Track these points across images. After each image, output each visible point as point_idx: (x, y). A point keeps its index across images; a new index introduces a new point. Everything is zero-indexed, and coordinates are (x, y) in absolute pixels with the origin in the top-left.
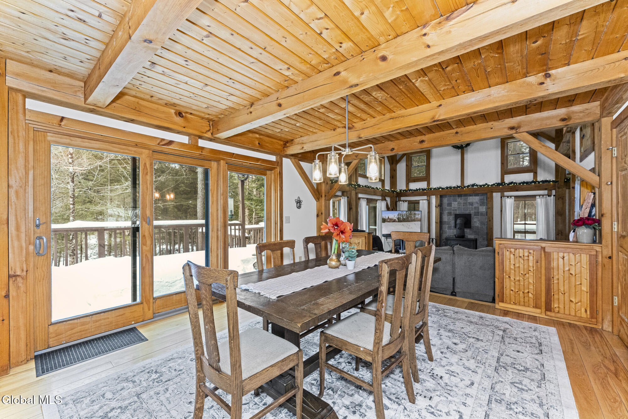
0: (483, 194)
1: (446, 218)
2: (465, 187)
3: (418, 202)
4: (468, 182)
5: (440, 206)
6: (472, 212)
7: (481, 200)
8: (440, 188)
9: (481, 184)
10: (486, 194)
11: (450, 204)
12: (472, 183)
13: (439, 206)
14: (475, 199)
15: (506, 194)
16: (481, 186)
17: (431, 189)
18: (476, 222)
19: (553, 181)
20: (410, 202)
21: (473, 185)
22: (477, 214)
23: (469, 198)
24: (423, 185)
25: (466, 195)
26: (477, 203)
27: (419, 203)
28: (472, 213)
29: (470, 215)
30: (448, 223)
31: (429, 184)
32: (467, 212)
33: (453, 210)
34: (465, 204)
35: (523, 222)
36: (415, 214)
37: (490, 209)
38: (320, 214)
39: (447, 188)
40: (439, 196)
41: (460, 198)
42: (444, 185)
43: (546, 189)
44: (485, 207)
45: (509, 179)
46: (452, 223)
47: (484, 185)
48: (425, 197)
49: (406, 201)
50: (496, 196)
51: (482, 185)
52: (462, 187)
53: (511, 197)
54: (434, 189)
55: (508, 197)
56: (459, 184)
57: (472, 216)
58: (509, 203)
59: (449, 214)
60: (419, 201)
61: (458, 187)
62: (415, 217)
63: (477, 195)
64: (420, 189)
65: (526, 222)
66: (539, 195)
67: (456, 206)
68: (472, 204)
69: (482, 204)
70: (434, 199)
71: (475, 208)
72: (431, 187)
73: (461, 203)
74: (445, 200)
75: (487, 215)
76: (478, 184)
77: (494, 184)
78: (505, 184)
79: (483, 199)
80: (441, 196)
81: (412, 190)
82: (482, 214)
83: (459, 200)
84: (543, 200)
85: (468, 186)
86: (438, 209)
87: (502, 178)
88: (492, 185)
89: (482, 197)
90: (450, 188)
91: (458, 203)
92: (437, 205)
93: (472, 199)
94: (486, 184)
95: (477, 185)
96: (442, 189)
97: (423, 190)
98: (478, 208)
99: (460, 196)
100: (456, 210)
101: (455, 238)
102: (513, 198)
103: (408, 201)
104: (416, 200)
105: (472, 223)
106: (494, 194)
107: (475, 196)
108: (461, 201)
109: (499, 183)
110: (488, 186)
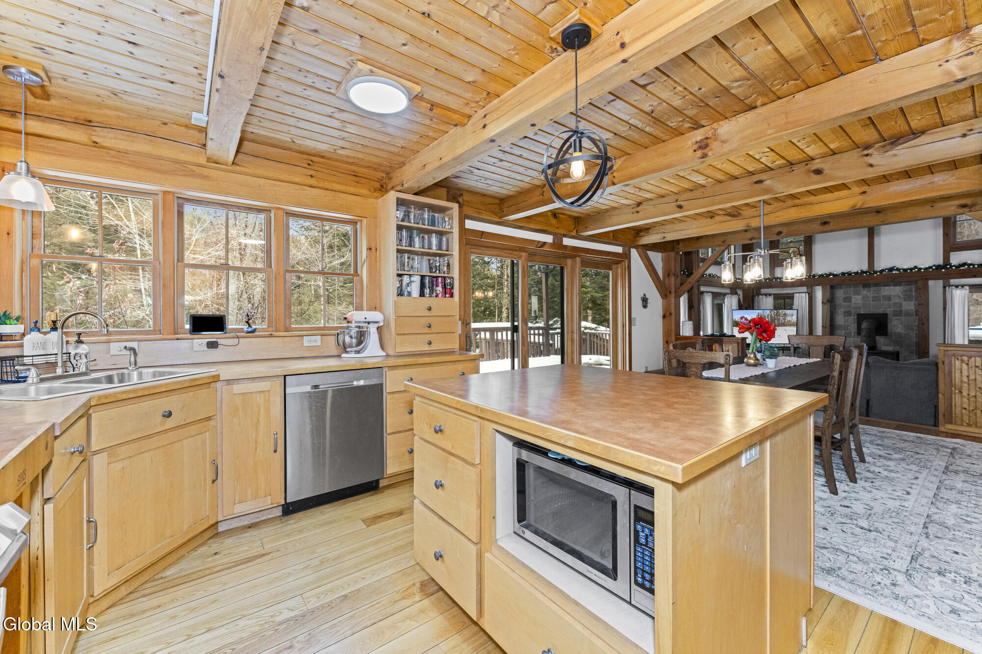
0: (909, 283)
1: (840, 320)
2: (875, 272)
3: (791, 297)
4: (883, 263)
5: (830, 302)
6: (889, 311)
7: (905, 291)
8: (830, 274)
9: (906, 267)
10: (916, 282)
11: (848, 299)
12: (889, 266)
13: (828, 301)
14: (895, 291)
15: (953, 281)
16: (905, 270)
17: (814, 276)
18: (896, 326)
20: (777, 297)
21: (891, 269)
22: (899, 313)
23: (882, 288)
25: (877, 285)
26: (899, 297)
28: (888, 312)
29: (886, 315)
30: (845, 328)
31: (810, 268)
32: (881, 311)
33: (854, 308)
34: (876, 299)
36: (785, 315)
37: (922, 305)
38: (668, 314)
39: (843, 274)
40: (828, 287)
41: (866, 289)
42: (838, 270)
44: (913, 303)
45: (958, 258)
46: (853, 328)
47: (911, 269)
48: (804, 289)
49: (770, 295)
50: (935, 286)
51: (908, 269)
52: (871, 271)
53: (963, 286)
54: (820, 276)
55: (957, 287)
56: (865, 267)
57: (890, 317)
58: (960, 296)
59: (848, 313)
60: (793, 294)
61: (862, 272)
62: (785, 319)
63: (898, 284)
67: (860, 301)
68: (889, 298)
69: (908, 298)
70: (819, 293)
71: (894, 304)
72: (813, 273)
73: (868, 297)
74: (840, 294)
75: (917, 315)
76: (900, 267)
77: (930, 267)
78: (951, 267)
79: (911, 291)
80: (832, 287)
81: (780, 279)
82: (908, 314)
83: (865, 292)
85: (882, 271)
86: (827, 306)
87: (946, 257)
88: (926, 269)
89: (908, 287)
90: (849, 274)
91: (863, 297)
92: (825, 301)
93: (887, 291)
94: (916, 267)
95: (898, 269)
96: (834, 275)
98: (901, 304)
99: (866, 286)
100: (860, 308)
102: (967, 288)
103: (774, 295)
104: (788, 294)
105: (889, 328)
106: (931, 283)
107: (895, 285)
108: (868, 294)
109: (939, 266)
110: (920, 269)
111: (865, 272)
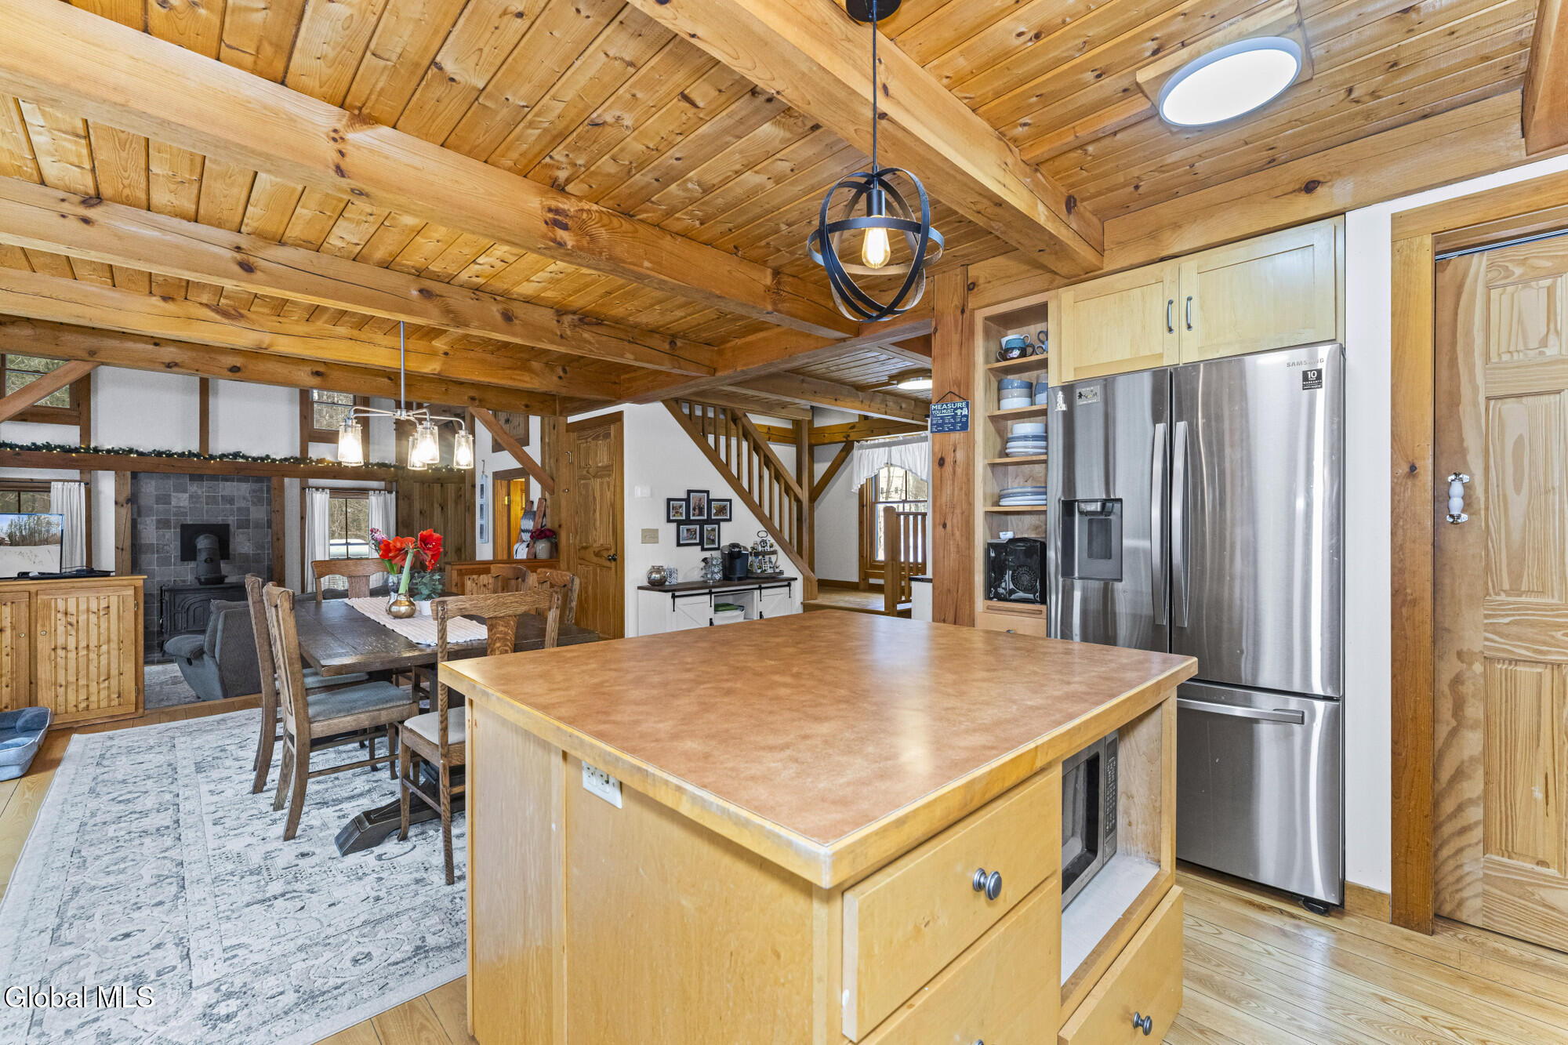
0: (259, 479)
1: (150, 533)
2: (212, 457)
3: (45, 487)
4: (221, 444)
5: (131, 502)
6: (232, 520)
7: (254, 491)
8: (131, 451)
9: (255, 454)
10: (269, 479)
11: (164, 499)
12: (232, 449)
13: (128, 501)
14: (240, 490)
15: (312, 482)
16: (255, 459)
17: (96, 450)
18: (242, 544)
19: (394, 466)
21: (236, 455)
22: (244, 524)
23: (221, 484)
24: (66, 435)
25: (214, 478)
26: (244, 498)
27: (47, 490)
28: (230, 522)
29: (228, 525)
30: (160, 550)
31: (86, 434)
32: (219, 520)
33: (175, 515)
34: (212, 500)
35: (344, 541)
37: (277, 512)
39: (159, 454)
40: (128, 473)
41: (196, 484)
42: (146, 446)
43: (383, 480)
44: (263, 509)
45: (317, 451)
46: (174, 547)
47: (262, 459)
48: (75, 474)
50: (292, 485)
51: (258, 458)
52: (203, 455)
53: (323, 489)
54: (108, 451)
55: (317, 489)
56: (195, 447)
57: (232, 529)
58: (320, 502)
59: (163, 524)
60: (49, 482)
61: (191, 454)
62: (48, 531)
63: (244, 479)
64: (48, 447)
65: (349, 541)
66: (374, 490)
67: (185, 503)
68: (230, 500)
69: (258, 501)
70: (107, 484)
71: (239, 509)
72: (92, 446)
73: (199, 497)
74: (150, 488)
75: (269, 527)
76: (248, 454)
77: (286, 459)
78: (311, 461)
79: (261, 490)
80: (134, 476)
81: (12, 446)
82: (257, 526)
83: (194, 488)
84: (381, 499)
85: (223, 456)
86: (126, 511)
87: (304, 449)
88: (281, 460)
89: (259, 485)
90: (170, 455)
91: (191, 497)
92: (122, 499)
93: (228, 488)
94: (268, 457)
95: (244, 457)
96: (141, 454)
97: (66, 450)
98: (248, 509)
99: (196, 477)
100: (185, 514)
101: (198, 586)
102: (328, 491)
104: (32, 480)
105: (231, 547)
106: (287, 480)
107: (239, 480)
108: (200, 493)
109: (296, 459)
110: (274, 460)
111: (195, 455)
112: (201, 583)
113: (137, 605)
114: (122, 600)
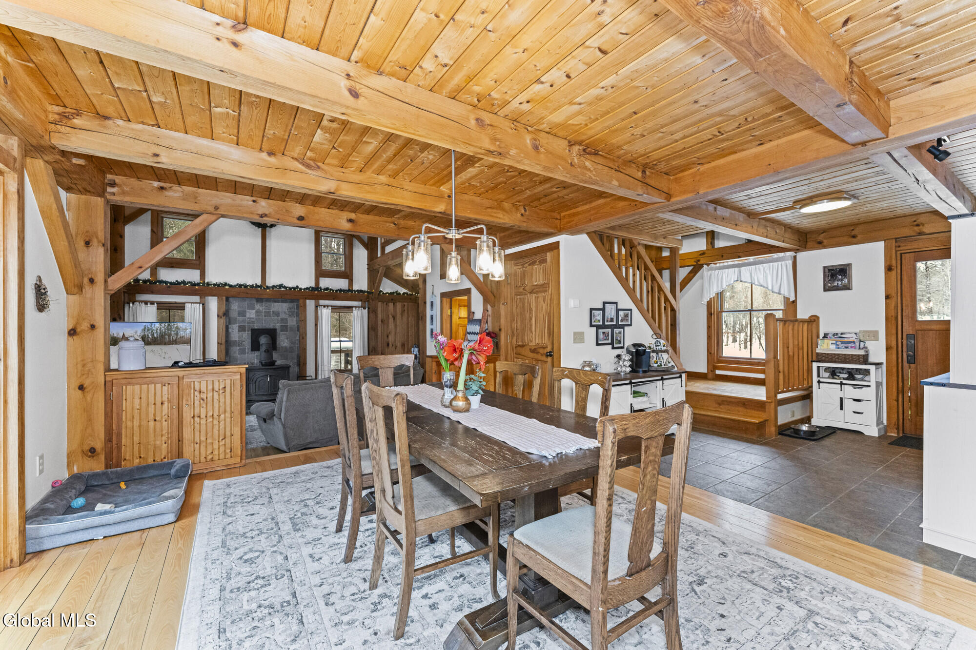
0: (292, 301)
1: (235, 334)
2: (268, 287)
3: (181, 307)
4: (271, 281)
5: (224, 314)
6: (278, 326)
7: (290, 308)
8: (226, 284)
9: (290, 285)
10: (298, 300)
11: (242, 313)
12: (278, 283)
14: (281, 307)
15: (322, 302)
16: (290, 289)
17: (208, 284)
18: (283, 341)
19: (367, 292)
20: (161, 306)
21: (281, 286)
22: (284, 328)
23: (272, 304)
24: (191, 275)
25: (268, 300)
26: (285, 313)
27: (183, 308)
28: (277, 328)
29: (276, 329)
30: (240, 344)
31: (203, 275)
32: (271, 326)
33: (248, 323)
34: (268, 314)
35: (338, 339)
36: (177, 328)
37: (302, 321)
39: (240, 286)
40: (224, 298)
41: (259, 304)
42: (233, 281)
43: (361, 300)
44: (295, 319)
45: (325, 283)
46: (248, 344)
47: (294, 288)
48: (197, 298)
49: (152, 303)
50: (310, 304)
51: (292, 288)
52: (263, 286)
53: (328, 306)
54: (214, 285)
55: (324, 307)
56: (259, 283)
57: (278, 331)
58: (326, 314)
59: (242, 329)
60: (184, 303)
61: (257, 286)
62: (177, 334)
63: (284, 301)
64: (184, 282)
65: (342, 339)
66: (356, 307)
67: (253, 316)
68: (277, 314)
69: (292, 314)
70: (213, 303)
71: (282, 319)
72: (206, 281)
73: (261, 312)
74: (235, 306)
75: (298, 330)
76: (287, 286)
77: (307, 288)
78: (321, 289)
79: (294, 308)
80: (227, 299)
81: (166, 282)
82: (292, 329)
83: (258, 306)
84: (360, 312)
85: (274, 287)
86: (223, 320)
87: (317, 282)
88: (304, 289)
89: (292, 304)
90: (246, 286)
91: (257, 312)
92: (221, 314)
93: (276, 307)
94: (297, 287)
95: (285, 287)
96: (231, 286)
97: (193, 284)
98: (287, 319)
99: (259, 300)
100: (253, 323)
101: (261, 367)
102: (330, 308)
103: (158, 303)
104: (176, 303)
105: (277, 343)
106: (308, 301)
107: (282, 302)
108: (261, 309)
109: (313, 288)
110: (301, 289)
111: (259, 286)
112: (263, 365)
113: (241, 386)
114: (233, 383)
